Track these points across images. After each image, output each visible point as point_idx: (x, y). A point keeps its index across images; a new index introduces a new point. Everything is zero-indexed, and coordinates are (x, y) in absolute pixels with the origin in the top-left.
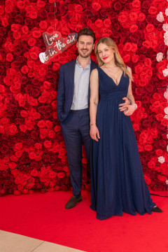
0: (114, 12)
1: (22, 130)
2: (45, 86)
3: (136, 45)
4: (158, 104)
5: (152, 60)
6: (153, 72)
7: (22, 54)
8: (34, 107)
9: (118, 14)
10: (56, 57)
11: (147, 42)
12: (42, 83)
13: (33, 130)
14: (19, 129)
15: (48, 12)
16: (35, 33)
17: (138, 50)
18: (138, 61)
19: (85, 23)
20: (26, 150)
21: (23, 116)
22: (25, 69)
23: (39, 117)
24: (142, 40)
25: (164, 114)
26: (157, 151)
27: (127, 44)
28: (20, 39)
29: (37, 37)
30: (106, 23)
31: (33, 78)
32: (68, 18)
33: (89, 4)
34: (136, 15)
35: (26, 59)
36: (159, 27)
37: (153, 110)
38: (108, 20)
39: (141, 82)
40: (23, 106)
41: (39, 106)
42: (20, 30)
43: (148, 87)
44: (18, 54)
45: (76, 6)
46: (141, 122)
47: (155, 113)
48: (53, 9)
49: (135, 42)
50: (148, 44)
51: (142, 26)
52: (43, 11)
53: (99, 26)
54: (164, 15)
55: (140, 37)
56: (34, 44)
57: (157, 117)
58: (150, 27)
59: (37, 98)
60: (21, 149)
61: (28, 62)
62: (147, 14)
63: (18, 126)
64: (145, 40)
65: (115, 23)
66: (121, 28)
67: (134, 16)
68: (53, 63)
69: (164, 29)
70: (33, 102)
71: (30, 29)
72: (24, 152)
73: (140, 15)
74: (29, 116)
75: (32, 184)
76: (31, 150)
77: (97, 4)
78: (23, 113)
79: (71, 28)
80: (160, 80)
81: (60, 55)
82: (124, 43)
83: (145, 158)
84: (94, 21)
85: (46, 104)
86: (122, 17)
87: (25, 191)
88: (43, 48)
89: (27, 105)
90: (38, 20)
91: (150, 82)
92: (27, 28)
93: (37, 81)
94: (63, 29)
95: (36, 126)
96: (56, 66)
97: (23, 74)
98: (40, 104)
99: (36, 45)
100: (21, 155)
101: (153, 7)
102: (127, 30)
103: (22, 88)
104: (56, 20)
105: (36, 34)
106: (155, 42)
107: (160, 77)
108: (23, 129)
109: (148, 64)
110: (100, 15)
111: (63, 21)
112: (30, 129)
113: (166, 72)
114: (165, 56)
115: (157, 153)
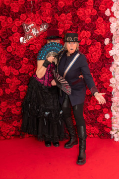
0: (74, 8)
1: (6, 92)
2: (24, 61)
3: (89, 33)
4: (105, 76)
5: (101, 43)
6: (102, 52)
7: (7, 38)
8: (16, 76)
9: (77, 10)
10: (32, 40)
11: (98, 30)
12: (22, 59)
13: (15, 92)
14: (4, 92)
15: (27, 7)
16: (17, 22)
17: (91, 36)
18: (91, 44)
19: (53, 16)
20: (10, 107)
21: (8, 82)
22: (10, 49)
23: (19, 84)
24: (94, 29)
25: (110, 83)
26: (104, 110)
27: (83, 31)
28: (6, 27)
29: (19, 26)
30: (69, 16)
31: (15, 55)
32: (41, 12)
33: (57, 2)
34: (90, 11)
35: (11, 41)
36: (106, 20)
37: (102, 80)
38: (70, 14)
39: (93, 60)
40: (8, 75)
41: (19, 75)
42: (6, 21)
43: (98, 63)
44: (4, 37)
45: (47, 4)
47: (103, 82)
48: (30, 6)
49: (89, 30)
50: (99, 32)
51: (94, 18)
52: (23, 7)
53: (63, 18)
54: (111, 11)
55: (92, 27)
56: (16, 30)
57: (104, 85)
58: (100, 20)
59: (18, 69)
60: (6, 106)
61: (12, 44)
62: (98, 10)
63: (4, 89)
64: (96, 29)
65: (75, 16)
66: (79, 20)
67: (88, 12)
68: (30, 45)
69: (110, 22)
70: (15, 72)
71: (13, 20)
72: (8, 109)
73: (93, 11)
74: (12, 82)
75: (13, 132)
76: (14, 107)
77: (62, 2)
78: (8, 80)
79: (43, 19)
80: (107, 58)
81: (35, 39)
82: (81, 31)
83: (95, 114)
84: (59, 15)
85: (24, 74)
86: (80, 12)
87: (8, 137)
88: (23, 34)
89: (11, 75)
90: (20, 13)
91: (100, 59)
92: (11, 19)
93: (18, 57)
94: (37, 20)
95: (17, 90)
96: (32, 47)
97: (8, 52)
98: (20, 74)
99: (18, 31)
100: (5, 111)
101: (103, 6)
102: (84, 21)
103: (7, 62)
104: (32, 13)
105: (19, 24)
106: (104, 30)
107: (107, 56)
108: (8, 91)
109: (98, 46)
110: (64, 10)
111: (37, 14)
112: (13, 92)
113: (111, 53)
114: (111, 40)
115: (104, 111)
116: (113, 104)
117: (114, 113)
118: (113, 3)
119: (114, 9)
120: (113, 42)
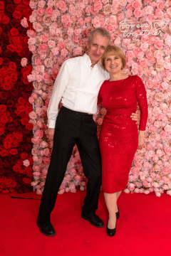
4: (23, 109)
5: (16, 64)
6: (18, 76)
11: (11, 45)
17: (2, 53)
18: (3, 64)
24: (7, 43)
25: (29, 119)
26: (23, 155)
36: (23, 32)
37: (18, 114)
39: (6, 86)
43: (13, 91)
46: (7, 126)
47: (19, 118)
50: (12, 48)
51: (6, 28)
54: (28, 21)
55: (4, 40)
57: (22, 121)
58: (15, 31)
62: (11, 18)
64: (9, 44)
69: (28, 35)
73: (4, 17)
80: (26, 85)
83: (10, 162)
91: (15, 86)
106: (20, 47)
107: (25, 83)
109: (13, 68)
113: (30, 78)
114: (30, 61)
115: (22, 157)
116: (34, 146)
117: (35, 158)
118: (32, 10)
119: (32, 18)
120: (33, 64)
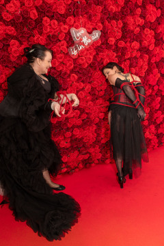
2: (72, 78)
3: (139, 44)
9: (126, 17)
12: (69, 75)
16: (64, 27)
19: (103, 23)
22: (55, 62)
28: (48, 33)
29: (66, 31)
30: (119, 24)
31: (61, 71)
45: (98, 7)
49: (138, 41)
59: (66, 89)
61: (57, 56)
68: (79, 56)
76: (61, 139)
81: (87, 50)
82: (131, 42)
84: (109, 22)
92: (56, 23)
93: (66, 73)
96: (82, 60)
99: (65, 39)
104: (81, 17)
105: (65, 29)
